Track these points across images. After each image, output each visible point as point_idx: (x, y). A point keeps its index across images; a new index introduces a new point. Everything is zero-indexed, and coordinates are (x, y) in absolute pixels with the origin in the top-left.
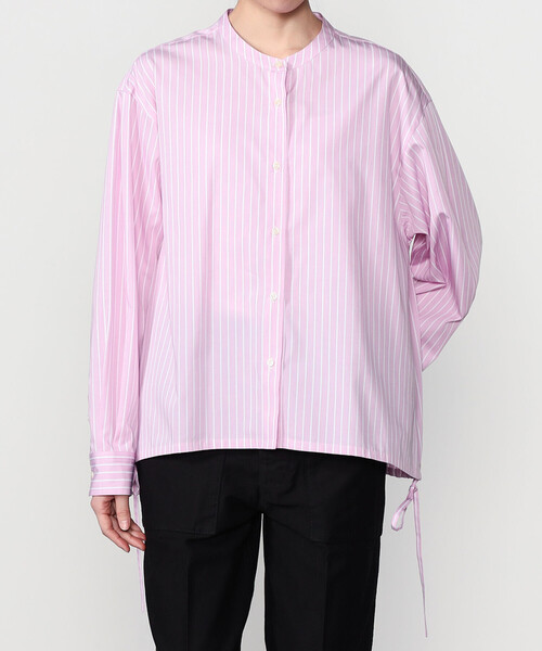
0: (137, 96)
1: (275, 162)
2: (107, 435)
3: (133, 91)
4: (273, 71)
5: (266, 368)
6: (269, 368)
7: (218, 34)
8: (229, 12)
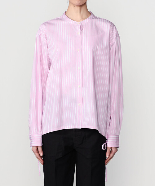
0: (41, 36)
1: (78, 49)
2: (36, 129)
3: (40, 35)
4: (77, 25)
5: (78, 106)
6: (79, 106)
7: (62, 17)
8: (65, 12)
